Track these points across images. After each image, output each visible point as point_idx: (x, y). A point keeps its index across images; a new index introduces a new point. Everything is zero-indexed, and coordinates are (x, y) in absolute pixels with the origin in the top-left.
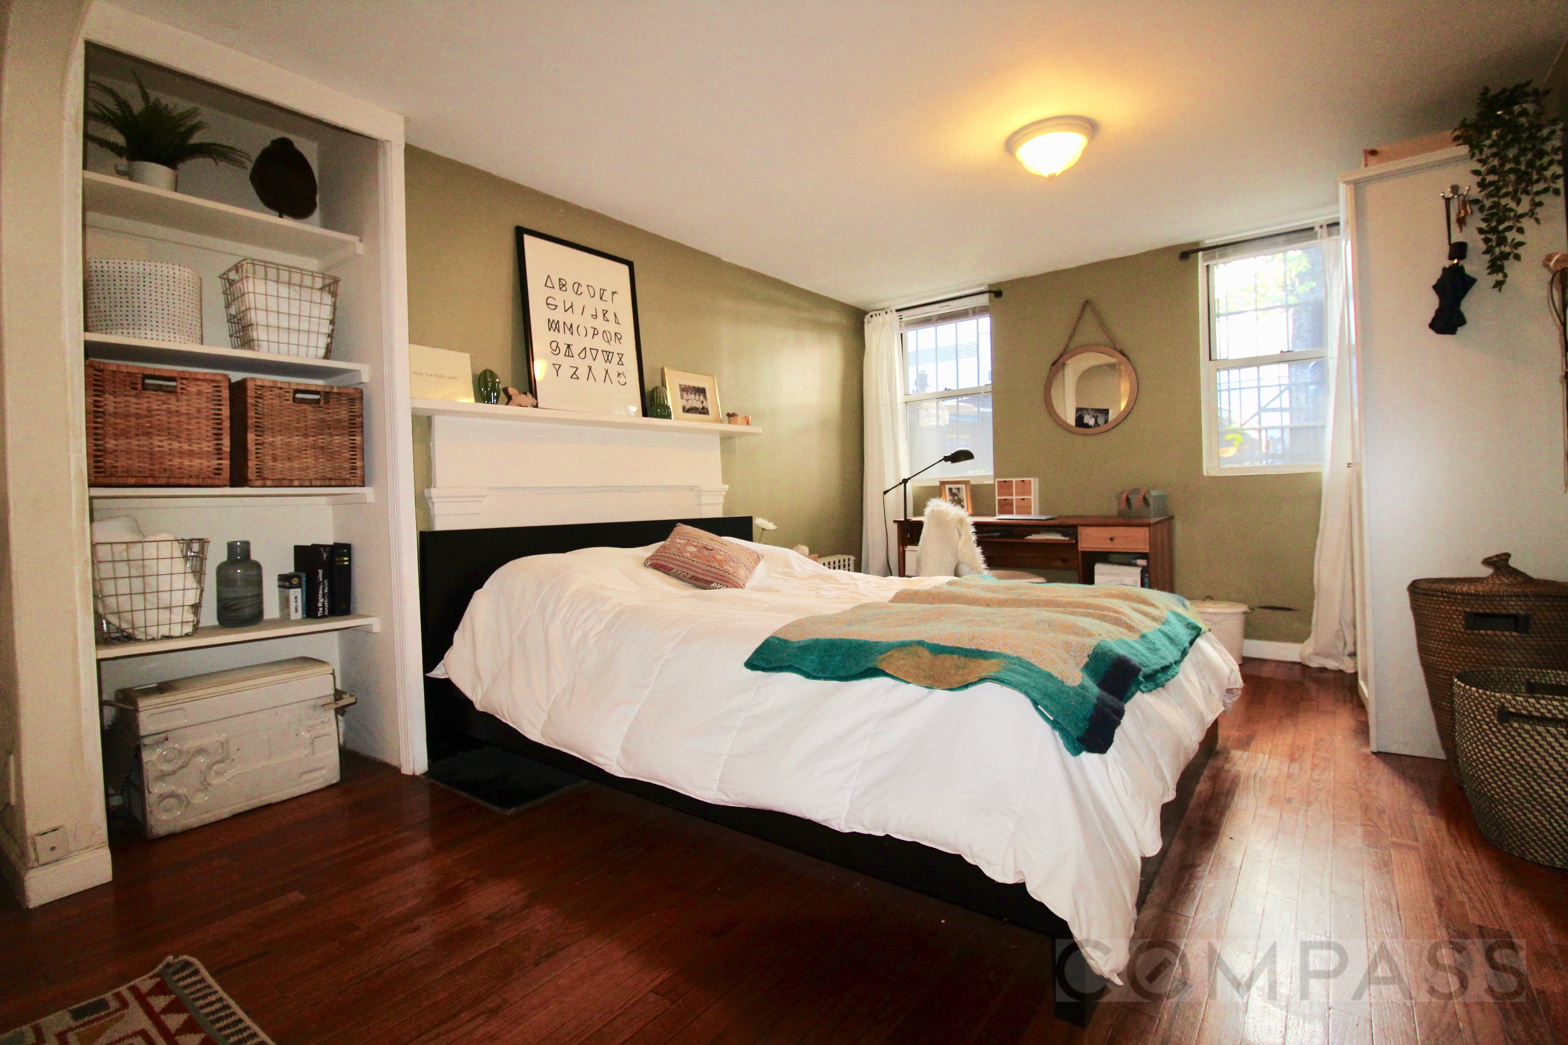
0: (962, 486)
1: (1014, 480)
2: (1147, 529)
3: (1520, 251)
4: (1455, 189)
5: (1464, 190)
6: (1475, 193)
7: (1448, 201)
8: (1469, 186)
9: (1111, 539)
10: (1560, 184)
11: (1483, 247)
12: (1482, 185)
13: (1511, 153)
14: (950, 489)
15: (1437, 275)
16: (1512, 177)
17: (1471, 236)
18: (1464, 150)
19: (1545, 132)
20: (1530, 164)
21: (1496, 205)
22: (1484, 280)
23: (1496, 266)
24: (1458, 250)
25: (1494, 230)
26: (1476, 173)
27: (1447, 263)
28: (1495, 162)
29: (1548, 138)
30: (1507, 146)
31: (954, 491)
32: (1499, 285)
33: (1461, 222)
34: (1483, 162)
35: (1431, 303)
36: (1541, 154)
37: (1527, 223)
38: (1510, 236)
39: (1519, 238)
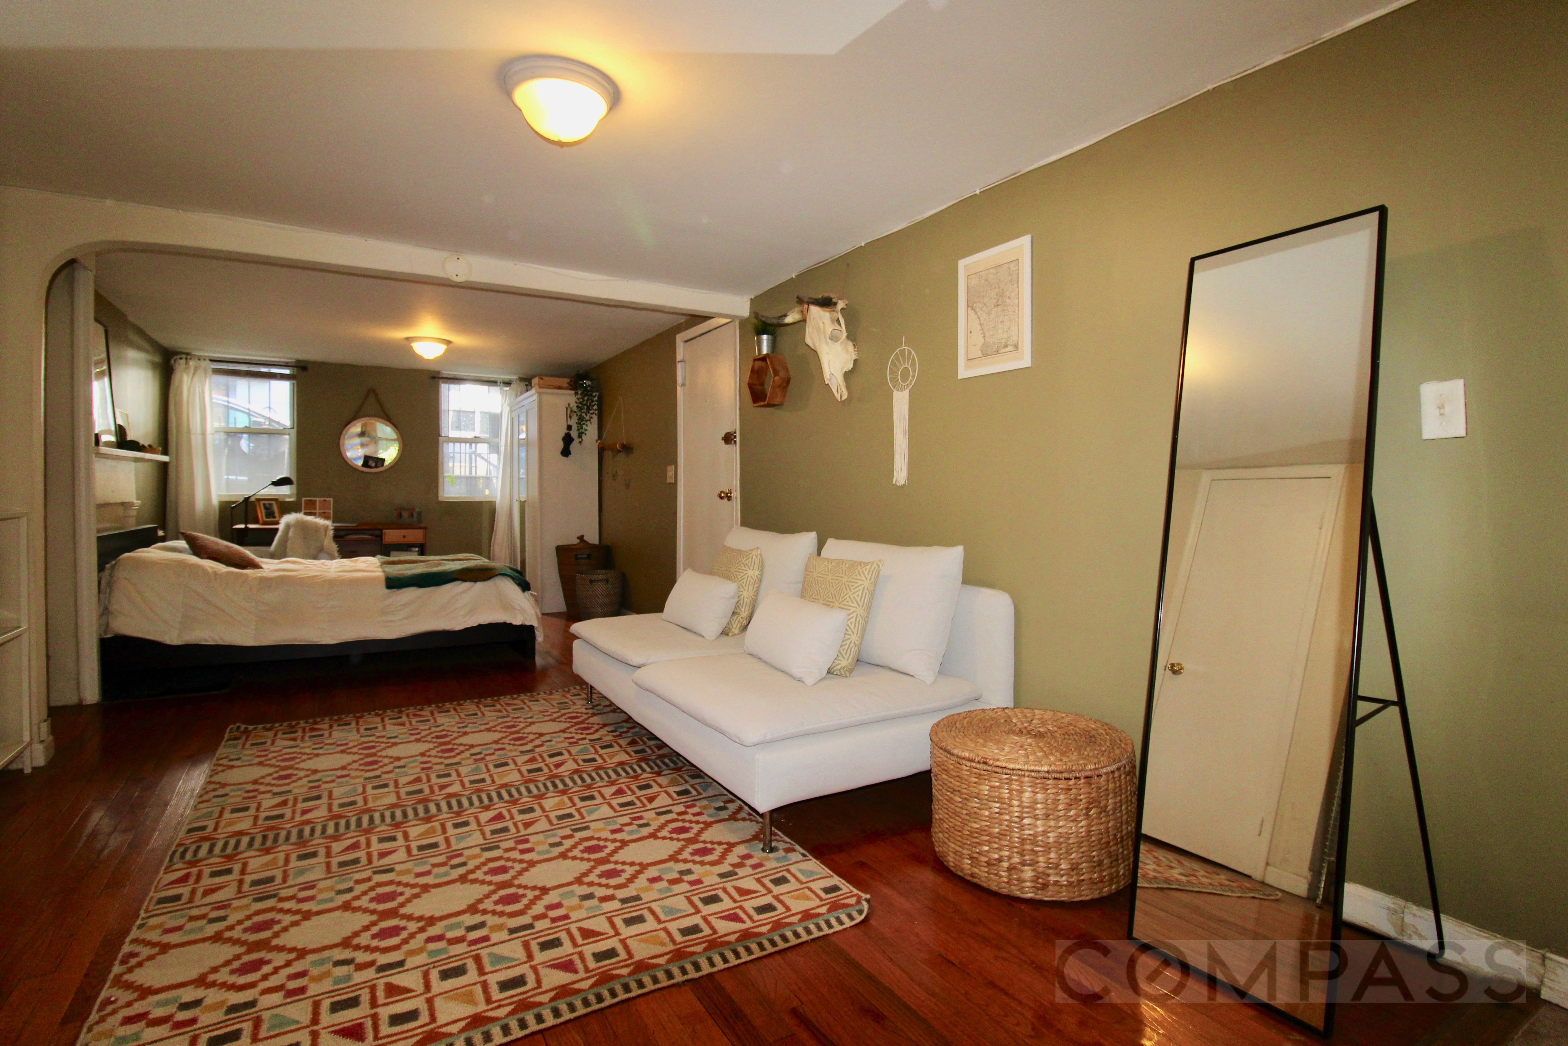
0: (273, 502)
1: (318, 499)
2: (422, 531)
3: (586, 432)
4: (569, 404)
5: (571, 406)
6: (575, 409)
7: (567, 408)
8: (574, 406)
9: (404, 536)
10: (597, 412)
11: (577, 428)
12: (578, 407)
13: (586, 398)
14: (264, 505)
15: (563, 435)
16: (585, 407)
17: (573, 422)
18: (573, 392)
19: (594, 394)
20: (590, 404)
21: (581, 415)
22: (577, 441)
23: (580, 436)
24: (569, 427)
25: (580, 423)
26: (576, 402)
27: (567, 431)
28: (581, 400)
29: (594, 397)
30: (585, 396)
31: (267, 506)
32: (580, 442)
33: (571, 417)
34: (578, 399)
35: (561, 445)
36: (593, 401)
37: (588, 423)
38: (584, 426)
39: (586, 428)
